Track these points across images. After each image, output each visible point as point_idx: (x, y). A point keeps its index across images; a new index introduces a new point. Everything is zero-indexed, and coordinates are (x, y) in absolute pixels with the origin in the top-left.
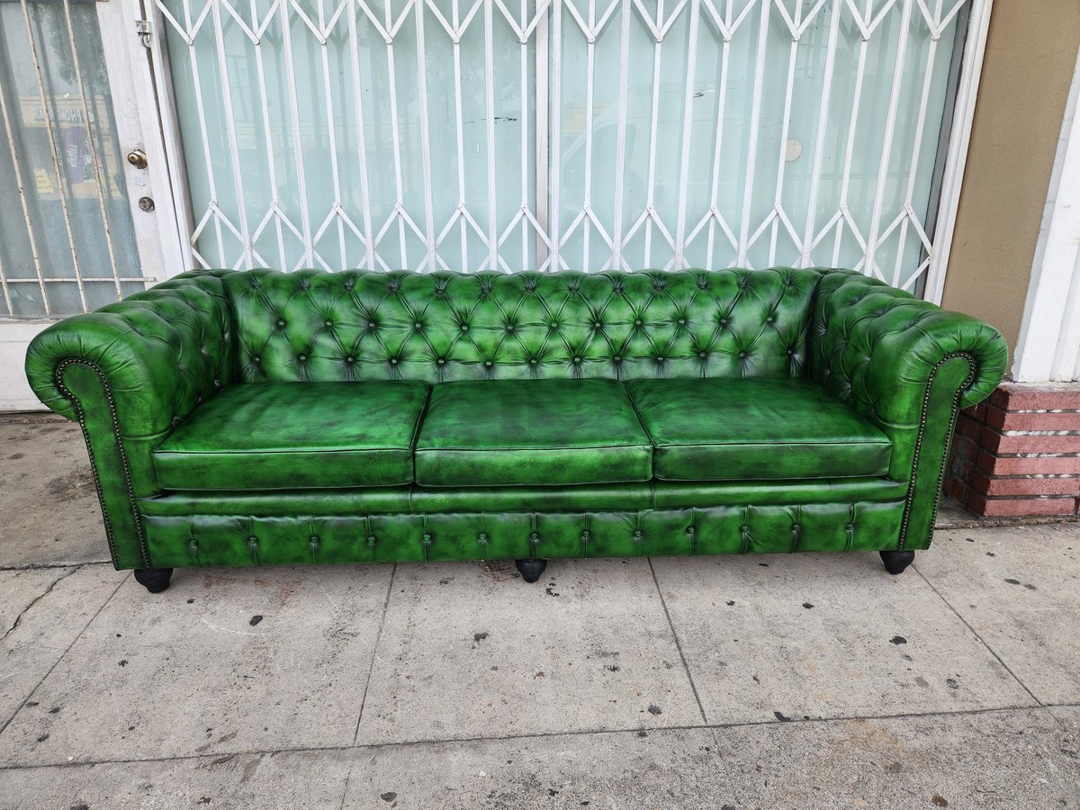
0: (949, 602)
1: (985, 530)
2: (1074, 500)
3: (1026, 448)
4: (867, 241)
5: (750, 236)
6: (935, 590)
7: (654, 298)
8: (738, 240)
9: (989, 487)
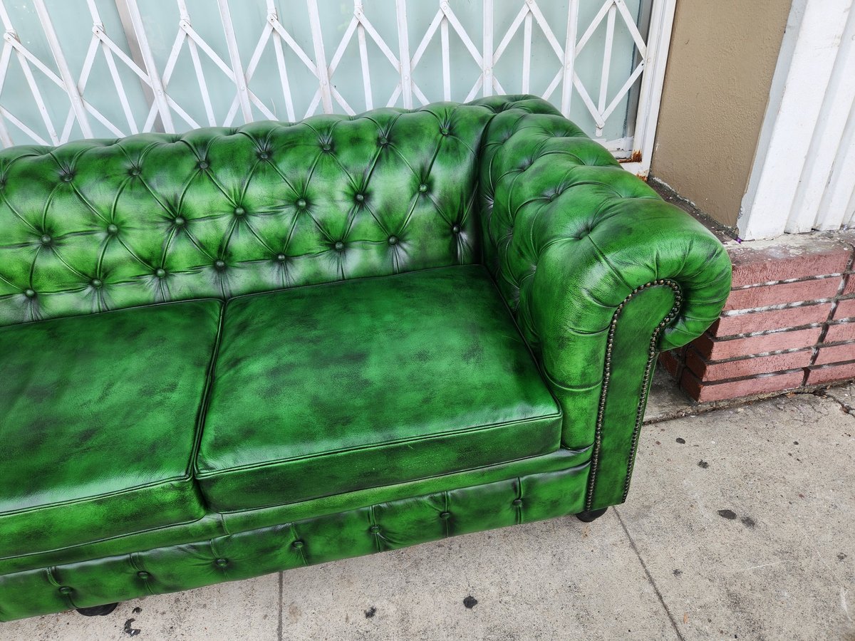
0: (648, 567)
1: (699, 419)
2: (802, 374)
3: (751, 327)
4: (564, 47)
5: (412, 52)
6: (633, 545)
7: (255, 171)
8: (398, 58)
9: (705, 373)
